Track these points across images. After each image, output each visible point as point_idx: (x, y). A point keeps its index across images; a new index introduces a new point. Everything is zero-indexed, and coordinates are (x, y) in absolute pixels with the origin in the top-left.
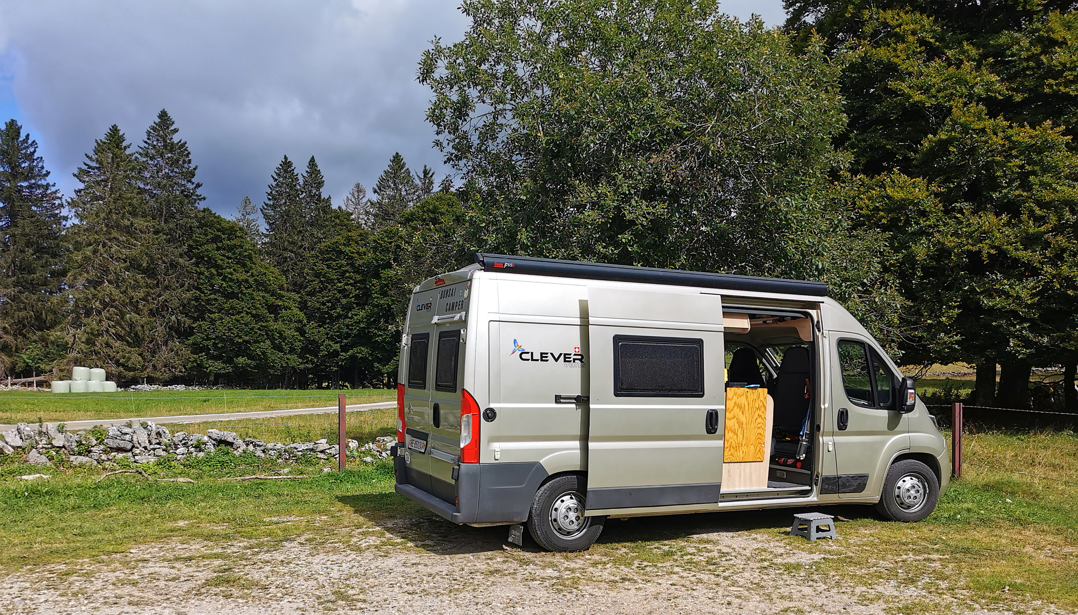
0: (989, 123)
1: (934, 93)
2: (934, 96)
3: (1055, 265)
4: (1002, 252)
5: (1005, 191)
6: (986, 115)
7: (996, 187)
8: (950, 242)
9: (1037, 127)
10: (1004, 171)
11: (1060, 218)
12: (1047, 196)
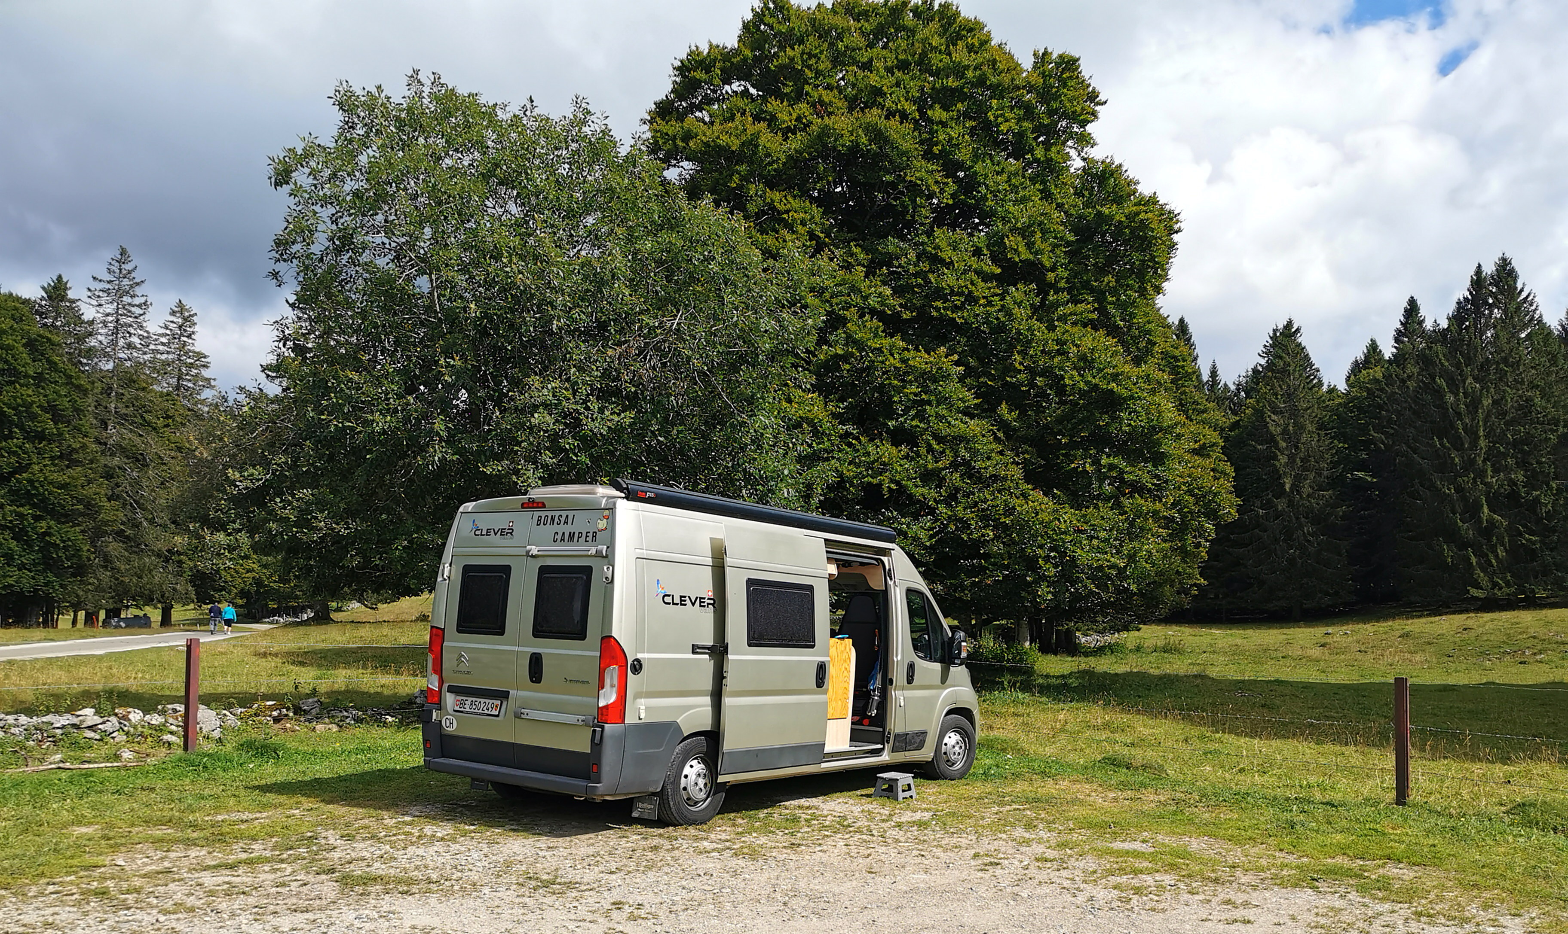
0: (887, 342)
1: (828, 297)
2: (827, 301)
3: (948, 505)
4: (902, 489)
5: (902, 419)
6: (882, 332)
7: (891, 414)
8: (848, 471)
9: (932, 353)
10: (901, 397)
11: (956, 455)
12: (945, 431)
